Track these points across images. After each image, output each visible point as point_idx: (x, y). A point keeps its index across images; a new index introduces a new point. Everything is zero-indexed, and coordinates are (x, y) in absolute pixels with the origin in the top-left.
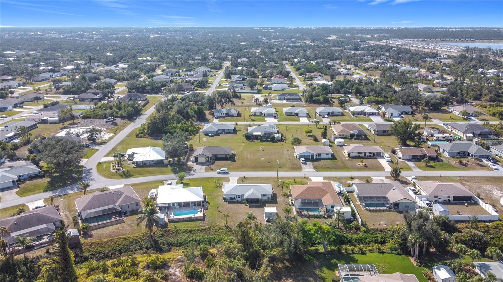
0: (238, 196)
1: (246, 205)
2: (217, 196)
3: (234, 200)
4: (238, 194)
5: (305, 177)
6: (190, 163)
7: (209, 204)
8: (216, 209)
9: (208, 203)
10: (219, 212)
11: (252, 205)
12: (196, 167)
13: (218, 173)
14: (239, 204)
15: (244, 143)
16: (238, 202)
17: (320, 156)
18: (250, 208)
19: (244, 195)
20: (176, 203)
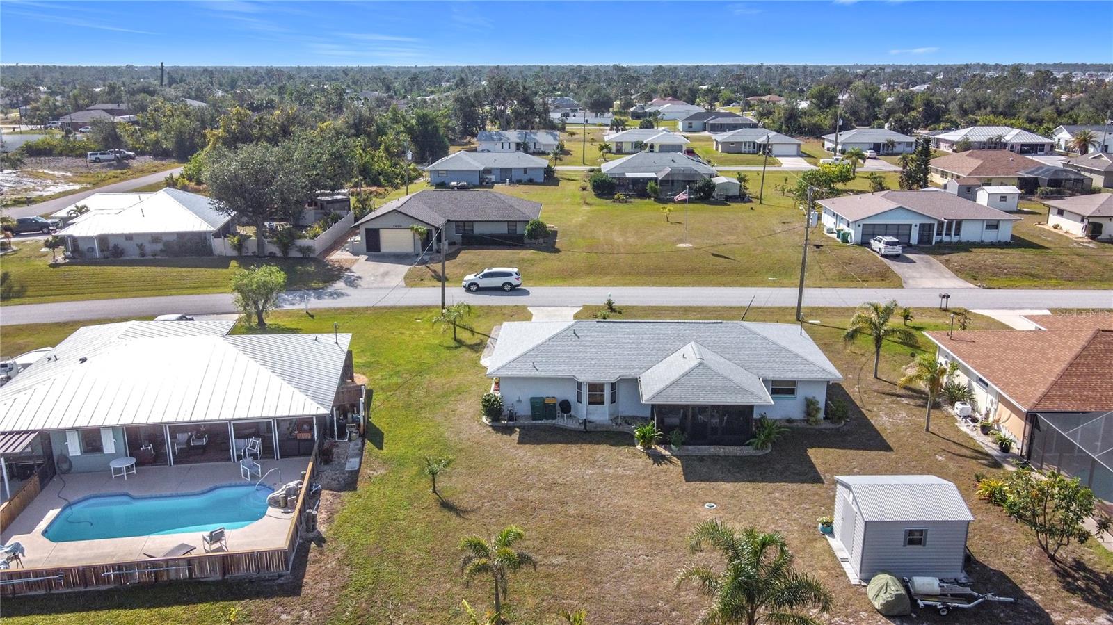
0: (594, 387)
1: (659, 459)
2: (446, 395)
3: (561, 422)
4: (587, 375)
5: (945, 310)
6: (339, 256)
7: (379, 443)
8: (425, 482)
9: (373, 435)
10: (446, 506)
11: (701, 459)
12: (362, 266)
13: (468, 289)
14: (603, 451)
15: (588, 204)
16: (589, 434)
17: (958, 233)
18: (689, 475)
19: (634, 382)
20: (114, 429)
